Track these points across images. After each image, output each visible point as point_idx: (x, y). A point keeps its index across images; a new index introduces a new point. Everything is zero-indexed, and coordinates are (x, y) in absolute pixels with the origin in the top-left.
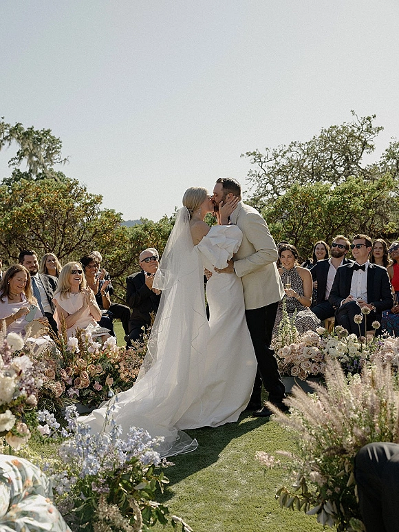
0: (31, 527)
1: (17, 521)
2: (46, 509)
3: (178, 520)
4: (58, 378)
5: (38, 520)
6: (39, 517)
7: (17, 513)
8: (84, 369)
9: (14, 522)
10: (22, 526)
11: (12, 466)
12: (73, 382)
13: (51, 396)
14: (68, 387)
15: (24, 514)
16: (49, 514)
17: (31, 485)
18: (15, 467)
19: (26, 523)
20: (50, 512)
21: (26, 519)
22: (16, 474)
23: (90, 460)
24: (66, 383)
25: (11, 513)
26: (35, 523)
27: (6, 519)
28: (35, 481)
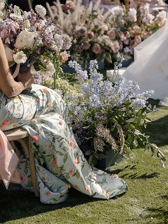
0: (45, 130)
1: (38, 125)
2: (58, 122)
3: (155, 148)
4: (118, 38)
5: (51, 127)
6: (52, 126)
7: (38, 120)
8: (139, 34)
9: (35, 125)
10: (39, 129)
11: (42, 92)
12: (129, 43)
13: (111, 51)
14: (125, 46)
15: (43, 122)
16: (59, 125)
17: (52, 105)
18: (44, 93)
19: (43, 127)
20: (60, 124)
21: (43, 125)
22: (43, 97)
23: (94, 97)
24: (123, 43)
25: (35, 120)
26: (48, 128)
27: (31, 122)
28: (55, 104)
